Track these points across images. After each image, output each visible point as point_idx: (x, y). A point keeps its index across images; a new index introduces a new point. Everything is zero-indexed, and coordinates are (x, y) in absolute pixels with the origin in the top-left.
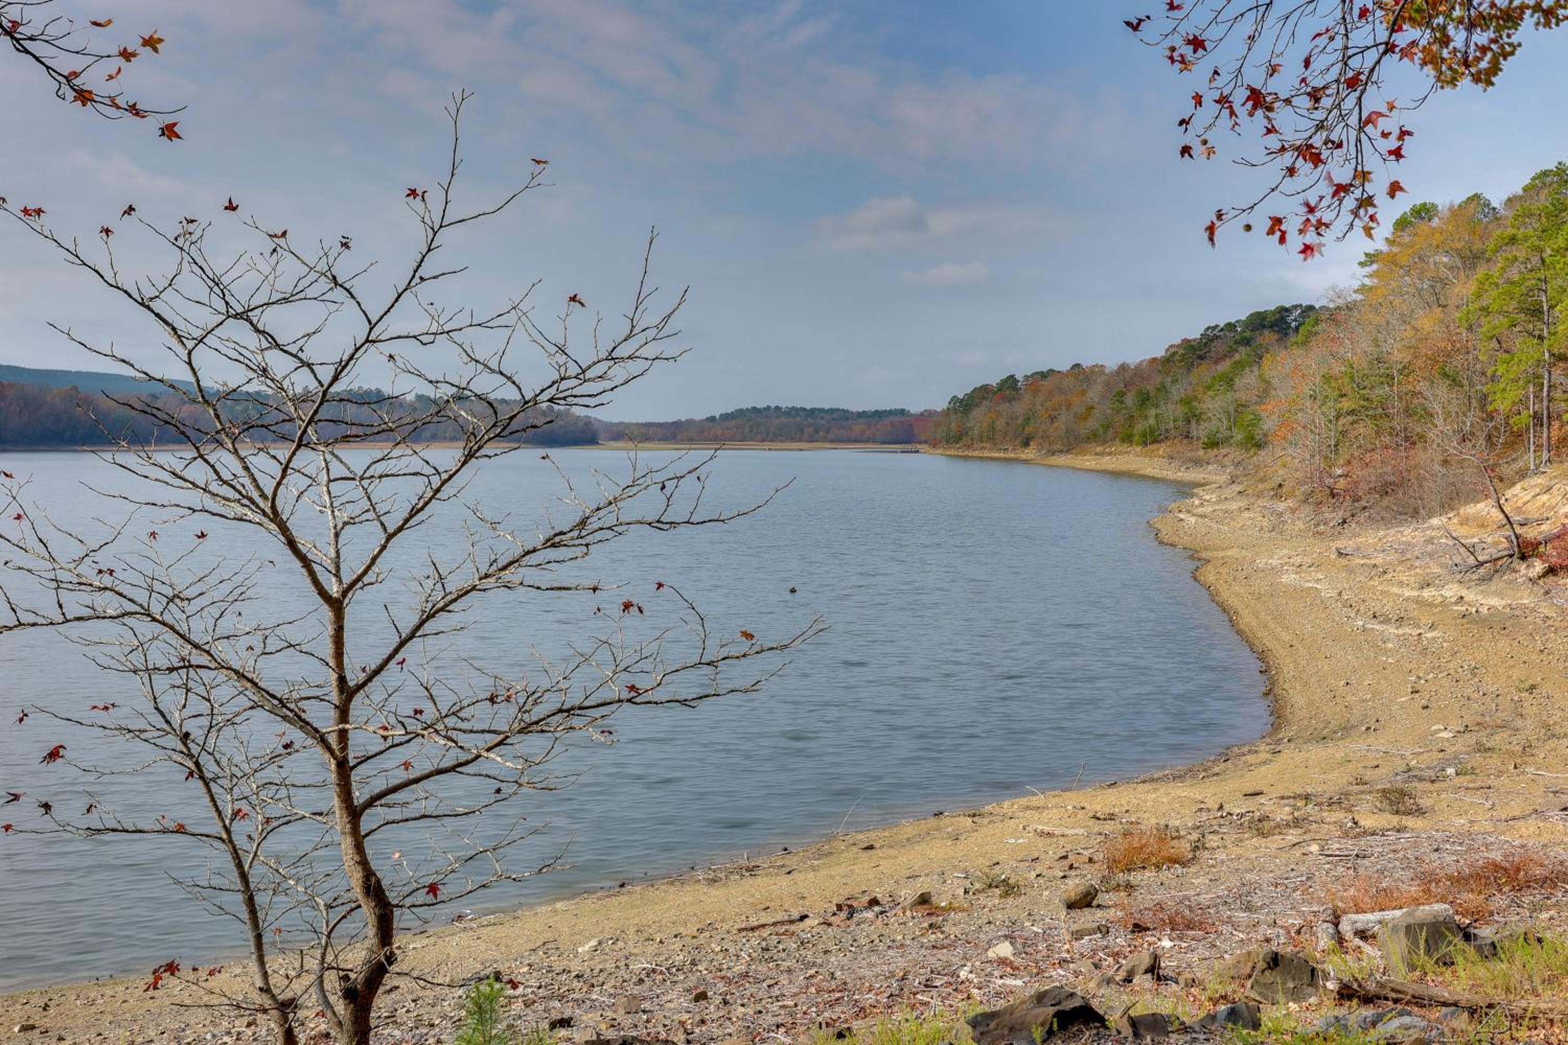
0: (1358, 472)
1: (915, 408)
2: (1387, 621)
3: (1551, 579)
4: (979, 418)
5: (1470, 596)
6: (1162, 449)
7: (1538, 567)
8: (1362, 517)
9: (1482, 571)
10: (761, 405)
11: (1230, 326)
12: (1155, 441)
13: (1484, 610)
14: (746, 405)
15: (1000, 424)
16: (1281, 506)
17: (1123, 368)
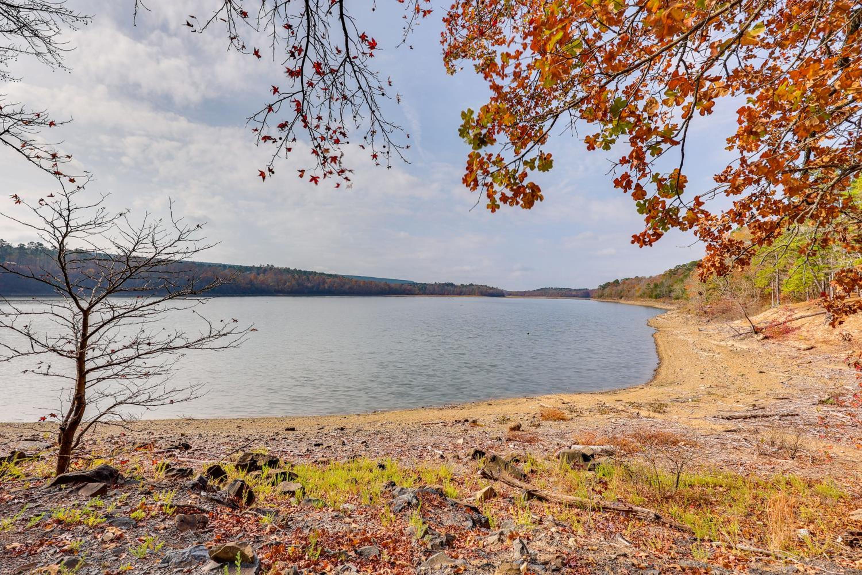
0: (714, 306)
1: (590, 288)
2: (705, 351)
3: (766, 340)
4: (607, 291)
5: (736, 344)
6: (662, 300)
7: (761, 336)
8: (715, 320)
9: (742, 336)
10: (547, 287)
11: (684, 265)
12: (659, 298)
13: (739, 349)
14: (543, 287)
15: (613, 292)
16: (689, 316)
17: (651, 277)
